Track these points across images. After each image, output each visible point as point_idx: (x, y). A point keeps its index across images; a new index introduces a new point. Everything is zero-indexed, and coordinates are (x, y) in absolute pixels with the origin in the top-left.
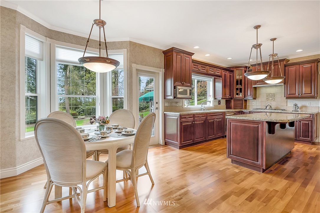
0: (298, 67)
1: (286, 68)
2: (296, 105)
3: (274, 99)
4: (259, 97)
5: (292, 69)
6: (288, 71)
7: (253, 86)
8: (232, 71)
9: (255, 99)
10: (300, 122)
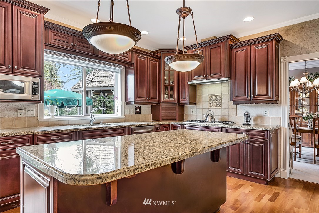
0: (249, 50)
1: (233, 51)
2: (247, 115)
3: (219, 105)
4: (199, 101)
5: (241, 53)
6: (235, 56)
7: (188, 83)
8: (159, 58)
9: (194, 104)
10: (250, 144)
